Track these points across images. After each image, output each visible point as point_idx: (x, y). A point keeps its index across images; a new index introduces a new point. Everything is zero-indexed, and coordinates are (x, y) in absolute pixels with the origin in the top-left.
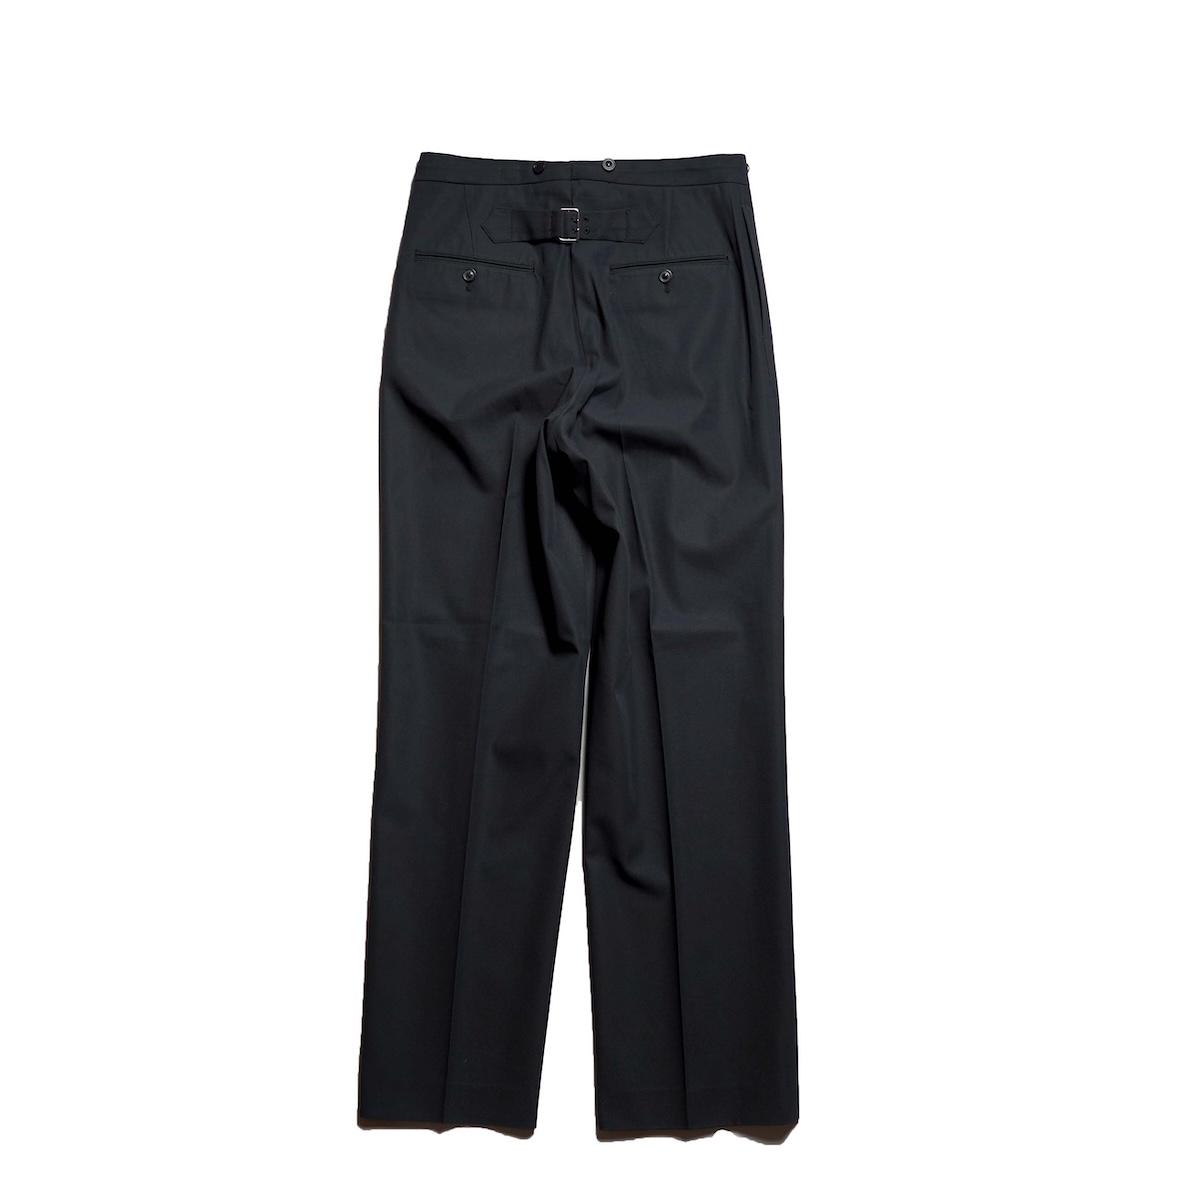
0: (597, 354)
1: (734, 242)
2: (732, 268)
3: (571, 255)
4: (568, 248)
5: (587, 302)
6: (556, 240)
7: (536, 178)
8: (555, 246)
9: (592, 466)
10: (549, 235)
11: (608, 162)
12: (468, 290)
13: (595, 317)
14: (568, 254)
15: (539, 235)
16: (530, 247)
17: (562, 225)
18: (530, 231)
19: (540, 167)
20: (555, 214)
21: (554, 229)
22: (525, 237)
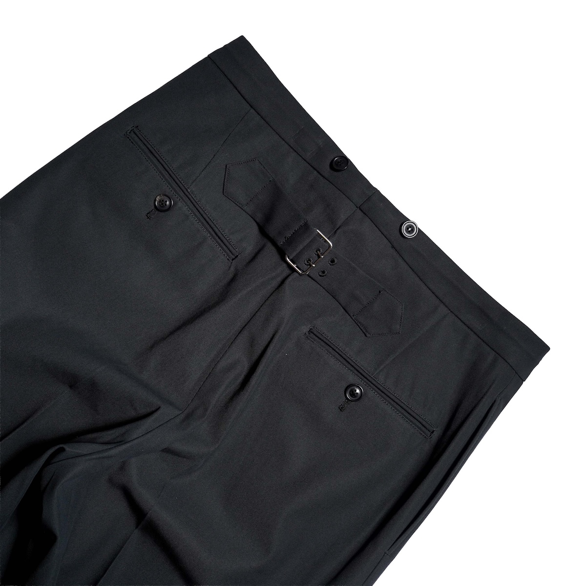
0: (206, 410)
1: (454, 427)
2: (427, 447)
3: (283, 282)
4: (288, 271)
5: (252, 342)
6: (282, 254)
7: (326, 170)
8: (276, 257)
9: (58, 550)
10: (281, 242)
11: (411, 228)
12: (148, 215)
13: (245, 367)
14: (279, 279)
15: (272, 231)
16: (255, 229)
17: (301, 247)
18: (269, 218)
19: (342, 164)
20: (306, 227)
21: (291, 241)
22: (259, 217)
